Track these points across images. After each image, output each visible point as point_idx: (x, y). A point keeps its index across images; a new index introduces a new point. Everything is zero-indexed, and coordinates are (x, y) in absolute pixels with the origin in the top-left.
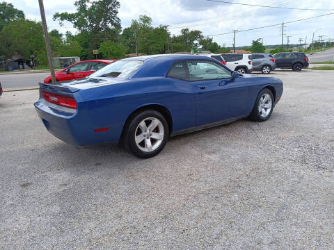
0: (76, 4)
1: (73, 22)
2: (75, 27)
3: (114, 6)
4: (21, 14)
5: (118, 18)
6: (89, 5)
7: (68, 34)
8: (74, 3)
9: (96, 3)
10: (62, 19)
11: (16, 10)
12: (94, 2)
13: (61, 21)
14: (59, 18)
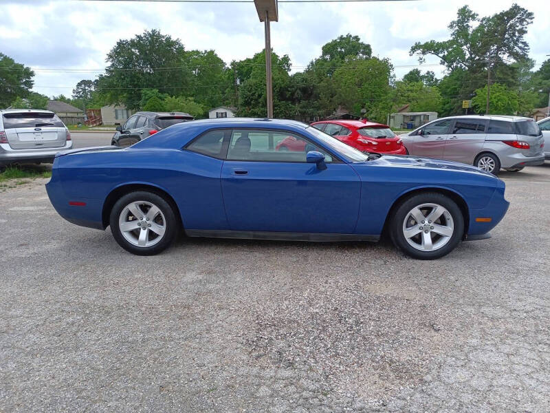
0: (451, 26)
1: (441, 55)
2: (442, 63)
3: (521, 21)
4: (367, 50)
5: (524, 43)
6: (474, 25)
7: (430, 76)
8: (449, 24)
9: (489, 20)
10: (424, 53)
11: (362, 44)
12: (484, 19)
13: (422, 56)
14: (419, 51)
